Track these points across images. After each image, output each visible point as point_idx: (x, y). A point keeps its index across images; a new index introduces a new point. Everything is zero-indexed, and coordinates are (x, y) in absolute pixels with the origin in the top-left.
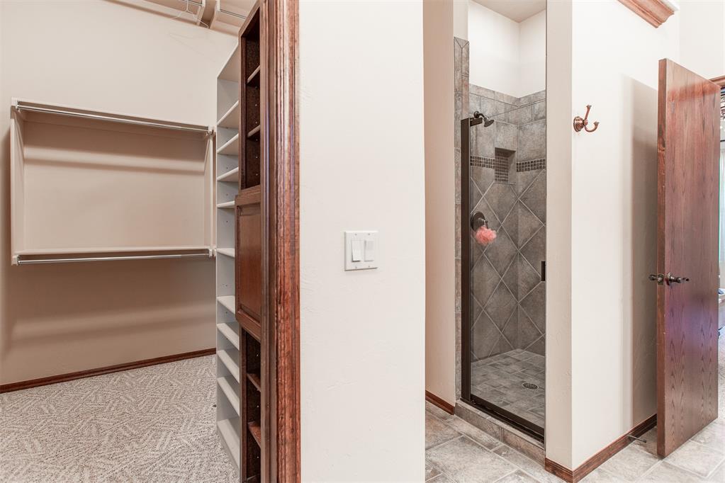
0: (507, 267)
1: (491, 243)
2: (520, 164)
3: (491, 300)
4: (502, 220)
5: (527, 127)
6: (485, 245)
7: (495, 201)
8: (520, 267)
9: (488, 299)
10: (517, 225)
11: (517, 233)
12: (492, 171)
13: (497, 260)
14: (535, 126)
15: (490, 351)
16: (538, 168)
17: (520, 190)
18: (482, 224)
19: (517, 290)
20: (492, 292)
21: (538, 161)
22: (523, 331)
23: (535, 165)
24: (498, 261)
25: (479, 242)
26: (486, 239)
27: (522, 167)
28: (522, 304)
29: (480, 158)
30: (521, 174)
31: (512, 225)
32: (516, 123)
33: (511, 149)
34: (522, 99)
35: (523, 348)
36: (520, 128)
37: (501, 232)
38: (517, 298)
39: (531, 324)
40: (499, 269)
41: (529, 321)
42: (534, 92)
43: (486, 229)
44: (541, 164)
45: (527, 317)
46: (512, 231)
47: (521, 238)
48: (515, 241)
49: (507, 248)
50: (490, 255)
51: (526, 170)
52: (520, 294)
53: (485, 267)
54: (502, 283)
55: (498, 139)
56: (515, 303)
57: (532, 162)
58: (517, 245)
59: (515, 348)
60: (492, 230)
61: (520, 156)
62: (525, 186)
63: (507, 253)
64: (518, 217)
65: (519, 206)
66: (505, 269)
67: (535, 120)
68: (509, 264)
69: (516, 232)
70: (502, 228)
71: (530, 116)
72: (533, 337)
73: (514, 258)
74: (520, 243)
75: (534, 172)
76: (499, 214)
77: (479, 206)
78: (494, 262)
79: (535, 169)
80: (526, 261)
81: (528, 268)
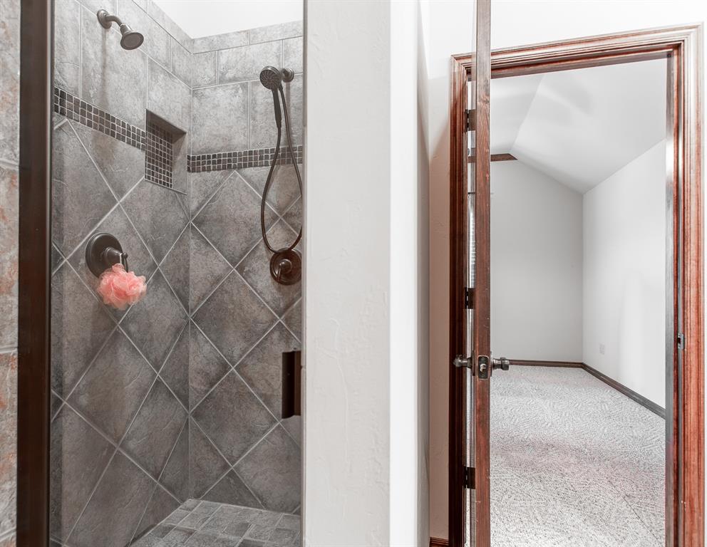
0: (169, 349)
1: (133, 303)
2: (193, 158)
3: (135, 422)
4: (159, 258)
5: (207, 92)
6: (121, 308)
7: (145, 217)
8: (192, 347)
9: (128, 422)
10: (187, 270)
11: (188, 285)
12: (139, 156)
13: (148, 337)
14: (220, 92)
15: (132, 531)
16: (224, 168)
17: (194, 205)
18: (115, 260)
19: (187, 390)
20: (137, 407)
21: (225, 155)
22: (198, 466)
23: (219, 162)
24: (151, 340)
25: (107, 302)
26: (121, 294)
27: (197, 163)
28: (197, 415)
29: (113, 119)
30: (194, 177)
31: (179, 269)
32: (186, 81)
33: (178, 125)
34: (199, 42)
35: (198, 496)
36: (194, 93)
37: (156, 280)
38: (186, 404)
39: (213, 449)
40: (152, 357)
41: (208, 444)
42: (220, 33)
43: (123, 273)
44: (229, 161)
45: (204, 439)
46: (179, 281)
47: (194, 294)
48: (184, 300)
49: (168, 313)
50: (133, 328)
51: (204, 170)
52: (192, 397)
53: (123, 354)
54: (158, 383)
55: (153, 95)
56: (183, 415)
57: (214, 156)
58: (187, 307)
59: (183, 501)
60: (137, 275)
61: (194, 142)
62: (201, 198)
63: (168, 322)
64: (189, 256)
65: (191, 235)
66: (166, 354)
67: (221, 82)
68: (172, 342)
69: (186, 282)
70: (158, 273)
71: (212, 74)
72: (215, 473)
73: (181, 332)
74: (191, 303)
75: (217, 175)
76: (153, 245)
77: (108, 223)
78: (141, 343)
79: (219, 169)
80: (203, 336)
81: (207, 348)
